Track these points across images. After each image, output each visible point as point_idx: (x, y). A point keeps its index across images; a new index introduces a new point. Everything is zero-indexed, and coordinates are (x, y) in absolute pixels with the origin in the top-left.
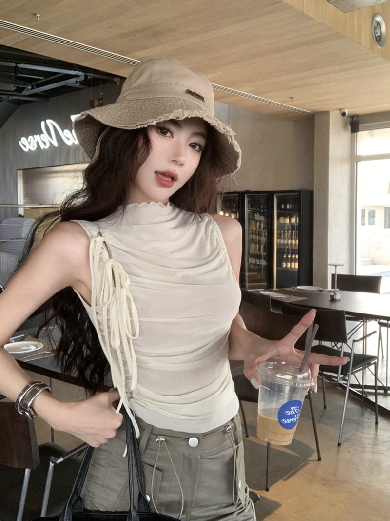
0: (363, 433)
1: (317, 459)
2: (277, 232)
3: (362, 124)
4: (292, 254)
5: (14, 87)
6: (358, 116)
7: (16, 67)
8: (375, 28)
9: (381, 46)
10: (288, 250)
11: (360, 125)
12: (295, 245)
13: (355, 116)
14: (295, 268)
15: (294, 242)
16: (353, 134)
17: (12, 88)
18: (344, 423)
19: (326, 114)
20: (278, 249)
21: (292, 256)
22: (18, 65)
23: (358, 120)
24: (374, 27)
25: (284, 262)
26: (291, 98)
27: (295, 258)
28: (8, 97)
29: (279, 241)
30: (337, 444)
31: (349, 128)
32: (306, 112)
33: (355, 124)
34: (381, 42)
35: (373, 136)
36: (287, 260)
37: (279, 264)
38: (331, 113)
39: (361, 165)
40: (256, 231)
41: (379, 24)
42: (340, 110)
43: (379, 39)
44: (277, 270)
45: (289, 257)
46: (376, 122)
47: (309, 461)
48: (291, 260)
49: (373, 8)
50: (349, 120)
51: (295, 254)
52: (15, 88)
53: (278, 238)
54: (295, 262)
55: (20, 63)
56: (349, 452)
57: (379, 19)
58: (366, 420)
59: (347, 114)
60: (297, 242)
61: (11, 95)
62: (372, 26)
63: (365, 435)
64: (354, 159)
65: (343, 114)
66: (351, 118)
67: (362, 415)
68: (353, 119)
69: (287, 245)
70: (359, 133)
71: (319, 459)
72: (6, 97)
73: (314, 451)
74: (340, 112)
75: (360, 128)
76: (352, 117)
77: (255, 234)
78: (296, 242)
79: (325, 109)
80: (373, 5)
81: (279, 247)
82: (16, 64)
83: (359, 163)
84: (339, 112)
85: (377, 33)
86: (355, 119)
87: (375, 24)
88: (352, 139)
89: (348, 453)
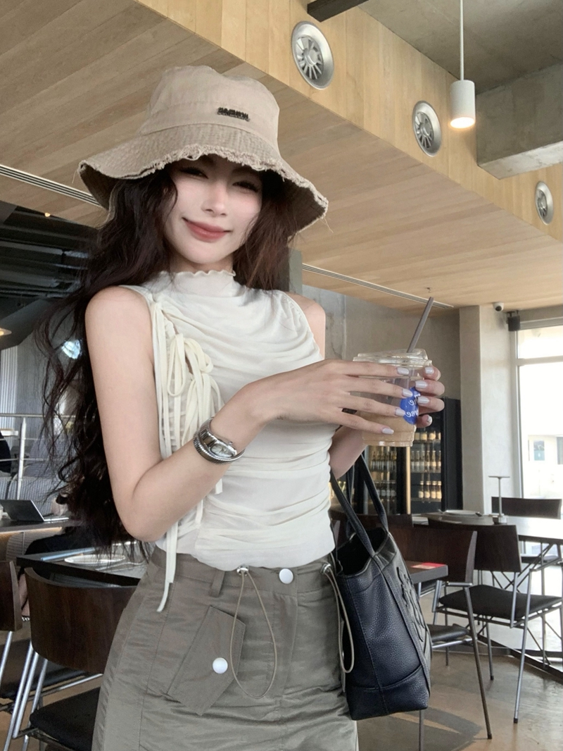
0: (548, 708)
1: (487, 737)
2: (411, 453)
3: (523, 320)
4: (432, 480)
5: (56, 282)
6: (517, 311)
7: (64, 255)
8: (539, 200)
9: (547, 222)
10: (426, 474)
11: (521, 323)
12: (437, 467)
13: (514, 312)
14: (436, 498)
15: (434, 464)
16: (512, 332)
17: (54, 282)
18: (520, 697)
19: (474, 309)
20: (412, 474)
21: (432, 483)
22: (66, 253)
23: (519, 317)
24: (537, 198)
25: (421, 490)
26: (428, 288)
27: (437, 486)
28: (46, 295)
29: (413, 464)
30: (513, 721)
31: (507, 326)
32: (447, 307)
33: (513, 321)
34: (547, 216)
35: (539, 335)
36: (425, 488)
37: (414, 494)
38: (481, 308)
39: (524, 370)
40: (380, 456)
41: (543, 194)
42: (494, 303)
43: (544, 213)
44: (412, 502)
45: (428, 484)
46: (543, 318)
47: (475, 739)
48: (431, 488)
49: (534, 174)
50: (506, 316)
51: (437, 480)
52: (57, 284)
53: (411, 461)
54: (437, 490)
55: (68, 250)
56: (530, 729)
57: (543, 188)
58: (551, 693)
59: (502, 309)
60: (440, 464)
61: (51, 292)
62: (535, 197)
63: (551, 711)
64: (513, 362)
65: (498, 309)
66: (509, 315)
67: (545, 688)
68: (511, 315)
69: (426, 468)
70: (520, 332)
71: (490, 737)
72: (43, 295)
73: (480, 728)
74: (494, 306)
75: (521, 326)
76: (510, 312)
77: (379, 460)
78: (437, 464)
79: (474, 304)
80: (536, 169)
81: (413, 471)
82: (64, 250)
83: (521, 368)
84: (491, 306)
85: (542, 206)
86: (513, 315)
87: (539, 195)
88: (510, 338)
89: (529, 731)
